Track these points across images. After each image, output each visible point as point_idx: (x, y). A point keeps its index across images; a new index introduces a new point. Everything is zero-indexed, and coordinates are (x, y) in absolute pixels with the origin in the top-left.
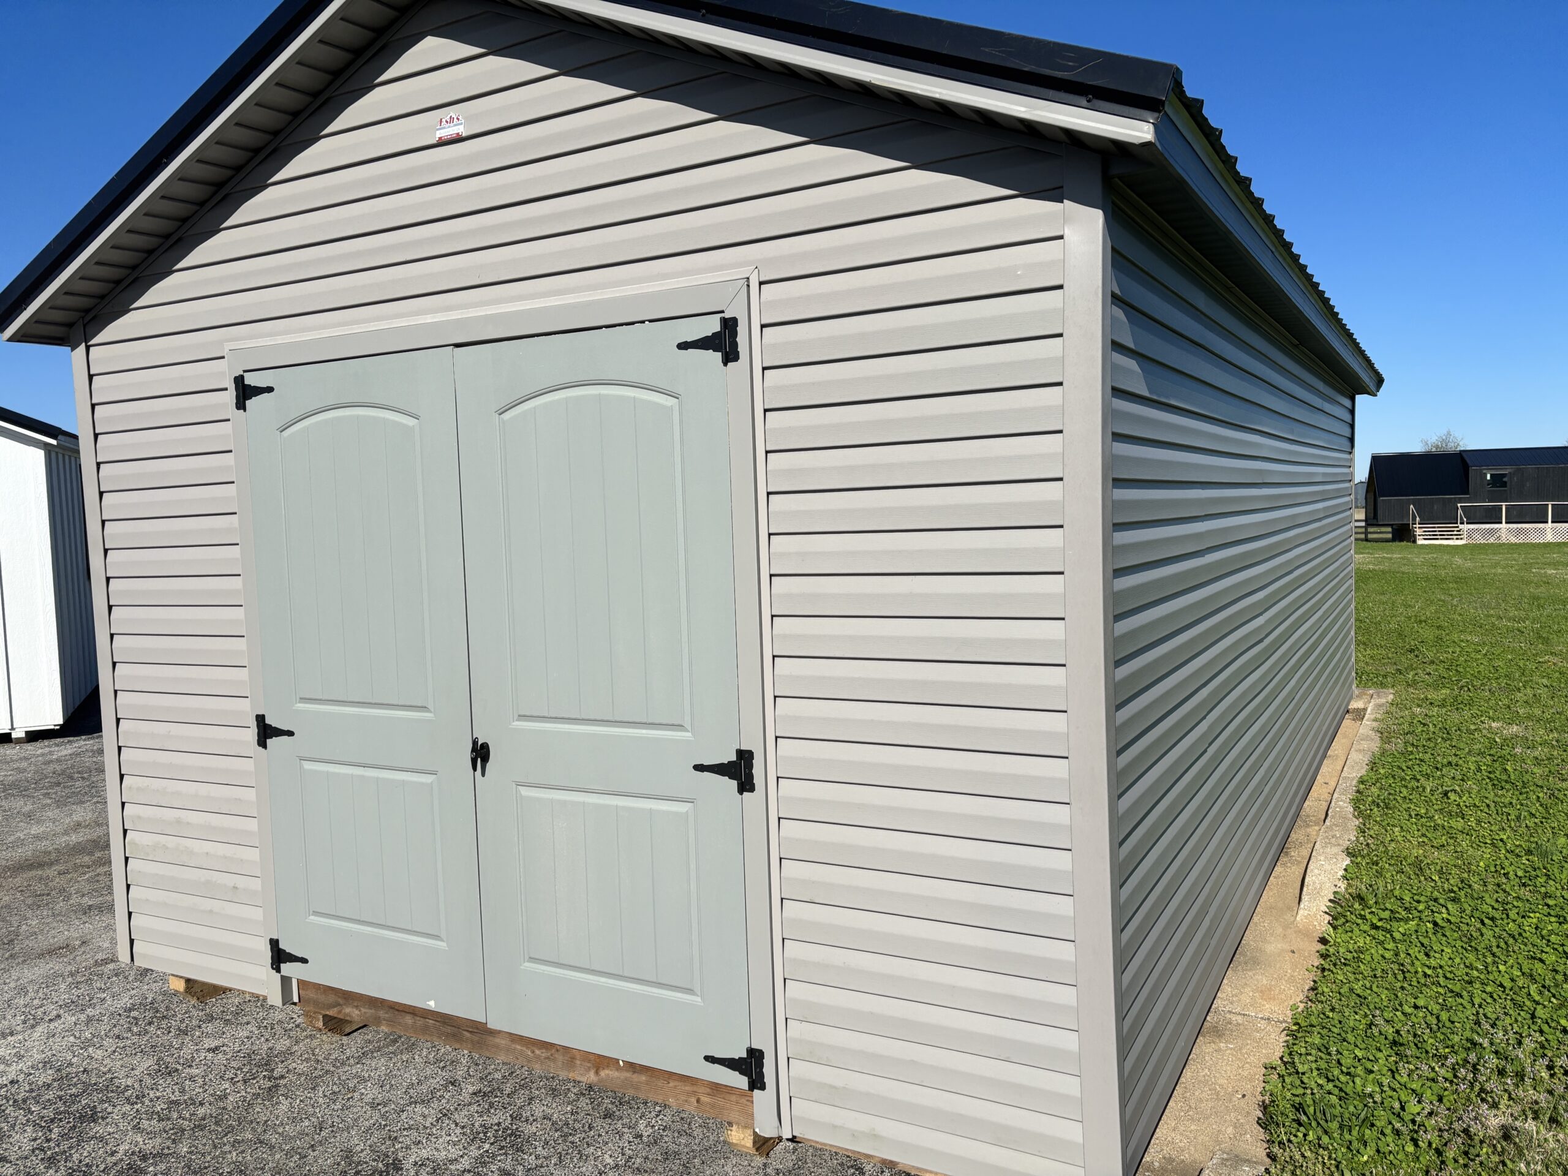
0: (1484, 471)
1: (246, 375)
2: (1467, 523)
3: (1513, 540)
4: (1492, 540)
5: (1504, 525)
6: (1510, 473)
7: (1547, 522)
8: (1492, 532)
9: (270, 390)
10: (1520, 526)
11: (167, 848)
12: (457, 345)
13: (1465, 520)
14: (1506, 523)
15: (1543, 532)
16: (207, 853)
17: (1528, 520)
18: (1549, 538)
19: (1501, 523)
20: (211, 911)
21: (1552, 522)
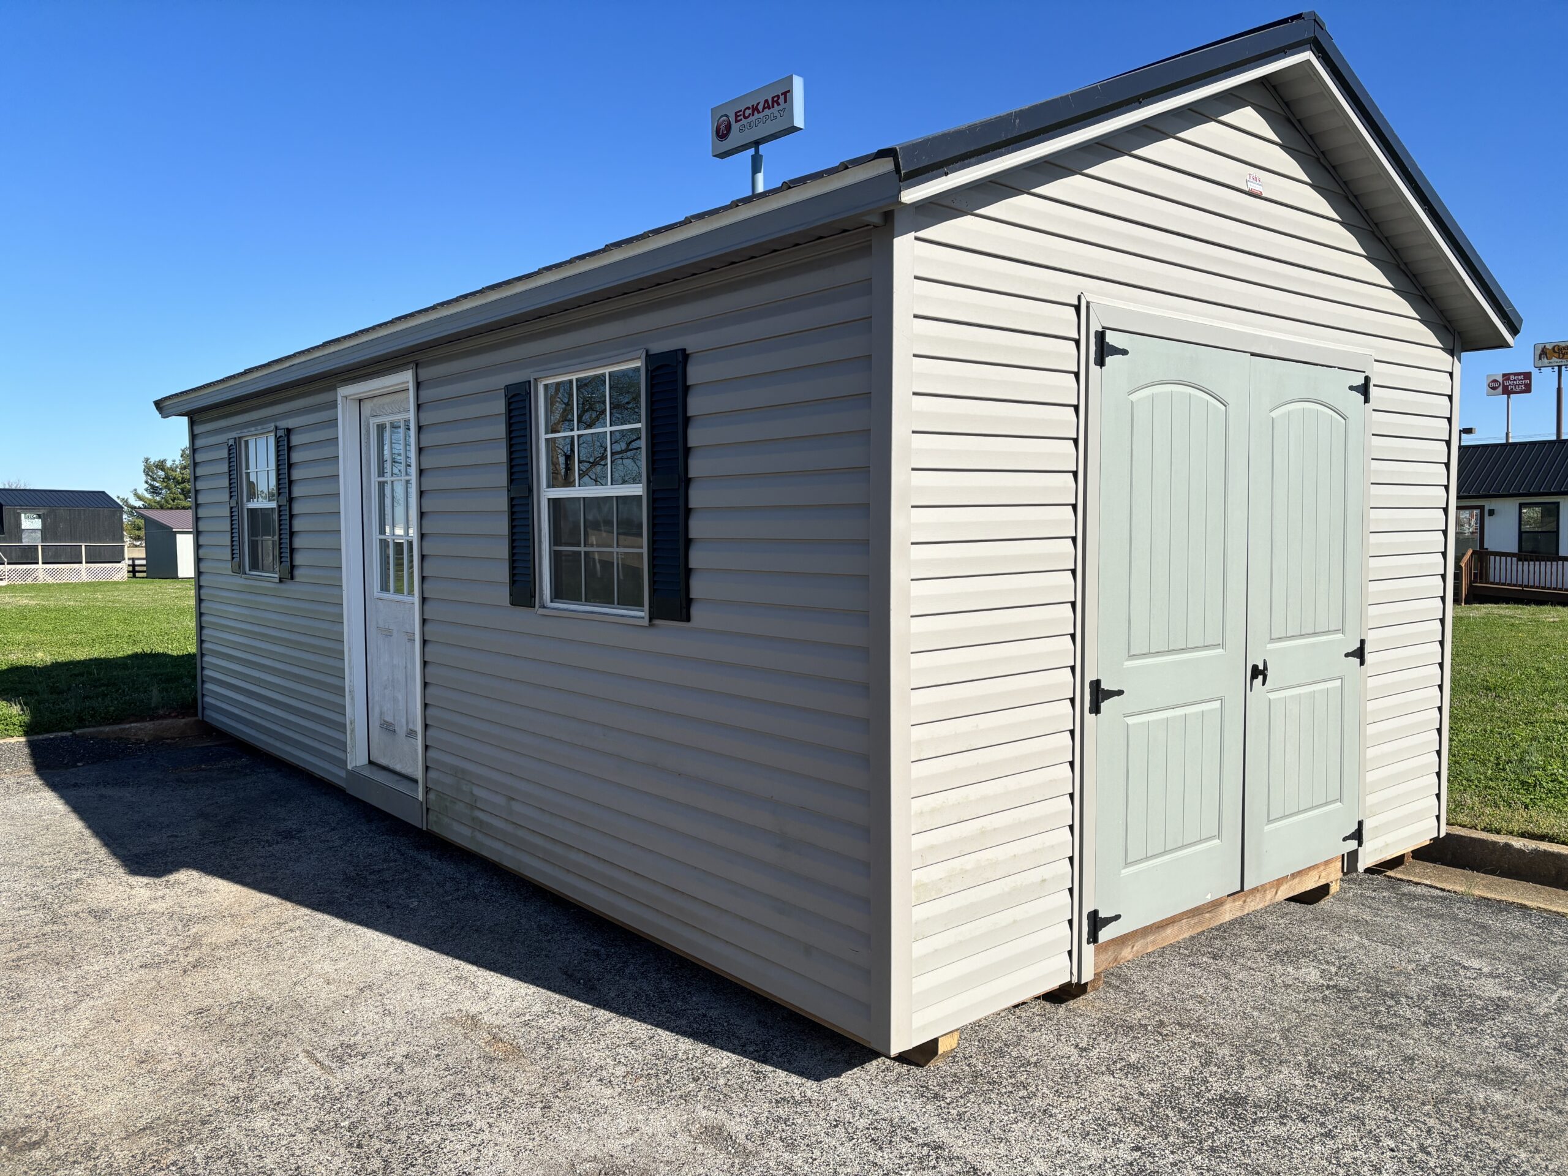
0: (19, 511)
1: (1108, 332)
2: (8, 564)
3: (50, 580)
4: (29, 581)
5: (40, 566)
6: (44, 514)
7: (81, 563)
8: (28, 573)
9: (1124, 352)
10: (56, 566)
11: (966, 871)
12: (1253, 354)
13: (6, 560)
14: (43, 563)
15: (78, 572)
16: (1015, 855)
17: (63, 560)
18: (84, 577)
19: (38, 563)
20: (1015, 922)
21: (87, 562)
